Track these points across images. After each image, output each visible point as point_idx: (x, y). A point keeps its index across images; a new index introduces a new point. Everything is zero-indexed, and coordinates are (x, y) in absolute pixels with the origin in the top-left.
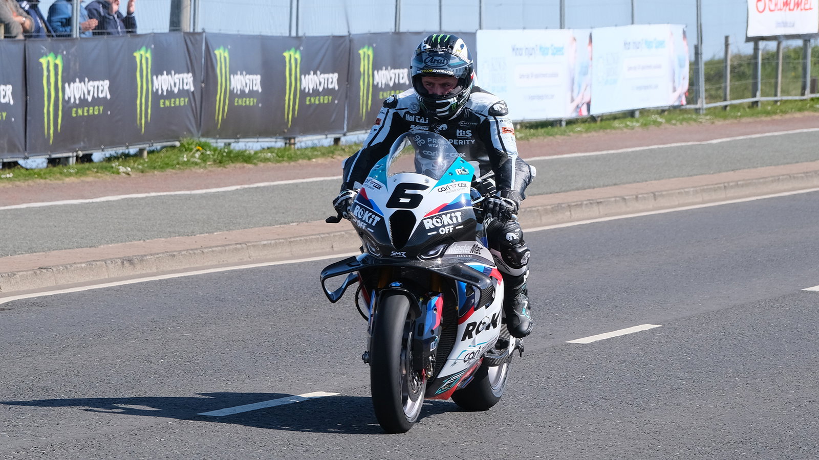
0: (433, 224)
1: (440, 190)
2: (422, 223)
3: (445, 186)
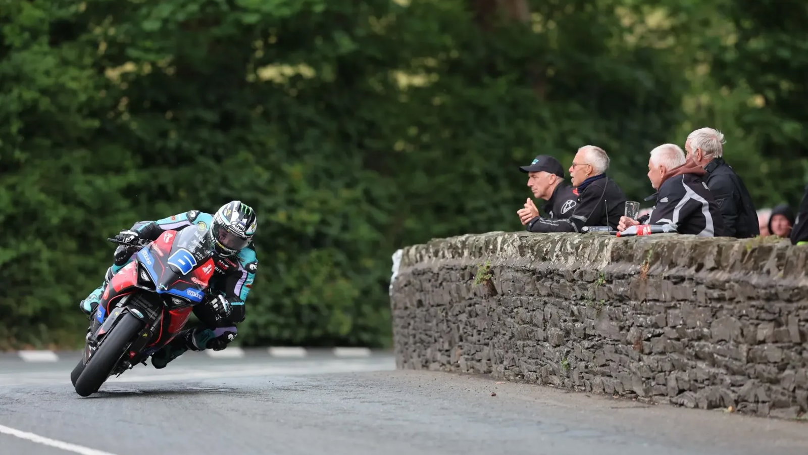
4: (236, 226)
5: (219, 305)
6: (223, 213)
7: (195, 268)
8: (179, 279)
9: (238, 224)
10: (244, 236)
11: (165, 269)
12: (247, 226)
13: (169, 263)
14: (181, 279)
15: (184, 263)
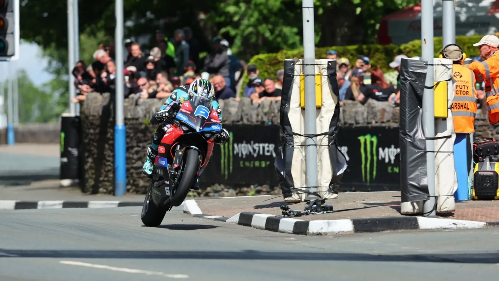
4: (201, 95)
5: (225, 134)
6: (192, 89)
7: (210, 114)
8: (205, 122)
9: (202, 94)
10: (207, 99)
11: (196, 119)
12: (208, 93)
13: (196, 115)
14: (206, 121)
15: (204, 113)
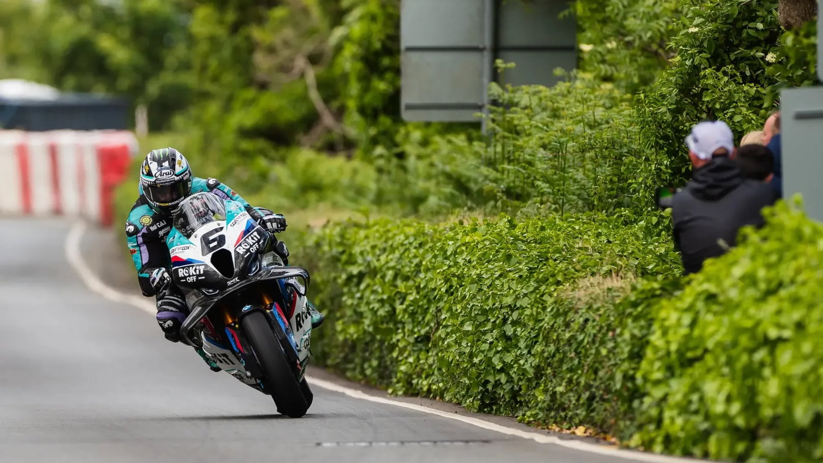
0: (244, 249)
1: (232, 225)
2: (237, 253)
3: (233, 221)
